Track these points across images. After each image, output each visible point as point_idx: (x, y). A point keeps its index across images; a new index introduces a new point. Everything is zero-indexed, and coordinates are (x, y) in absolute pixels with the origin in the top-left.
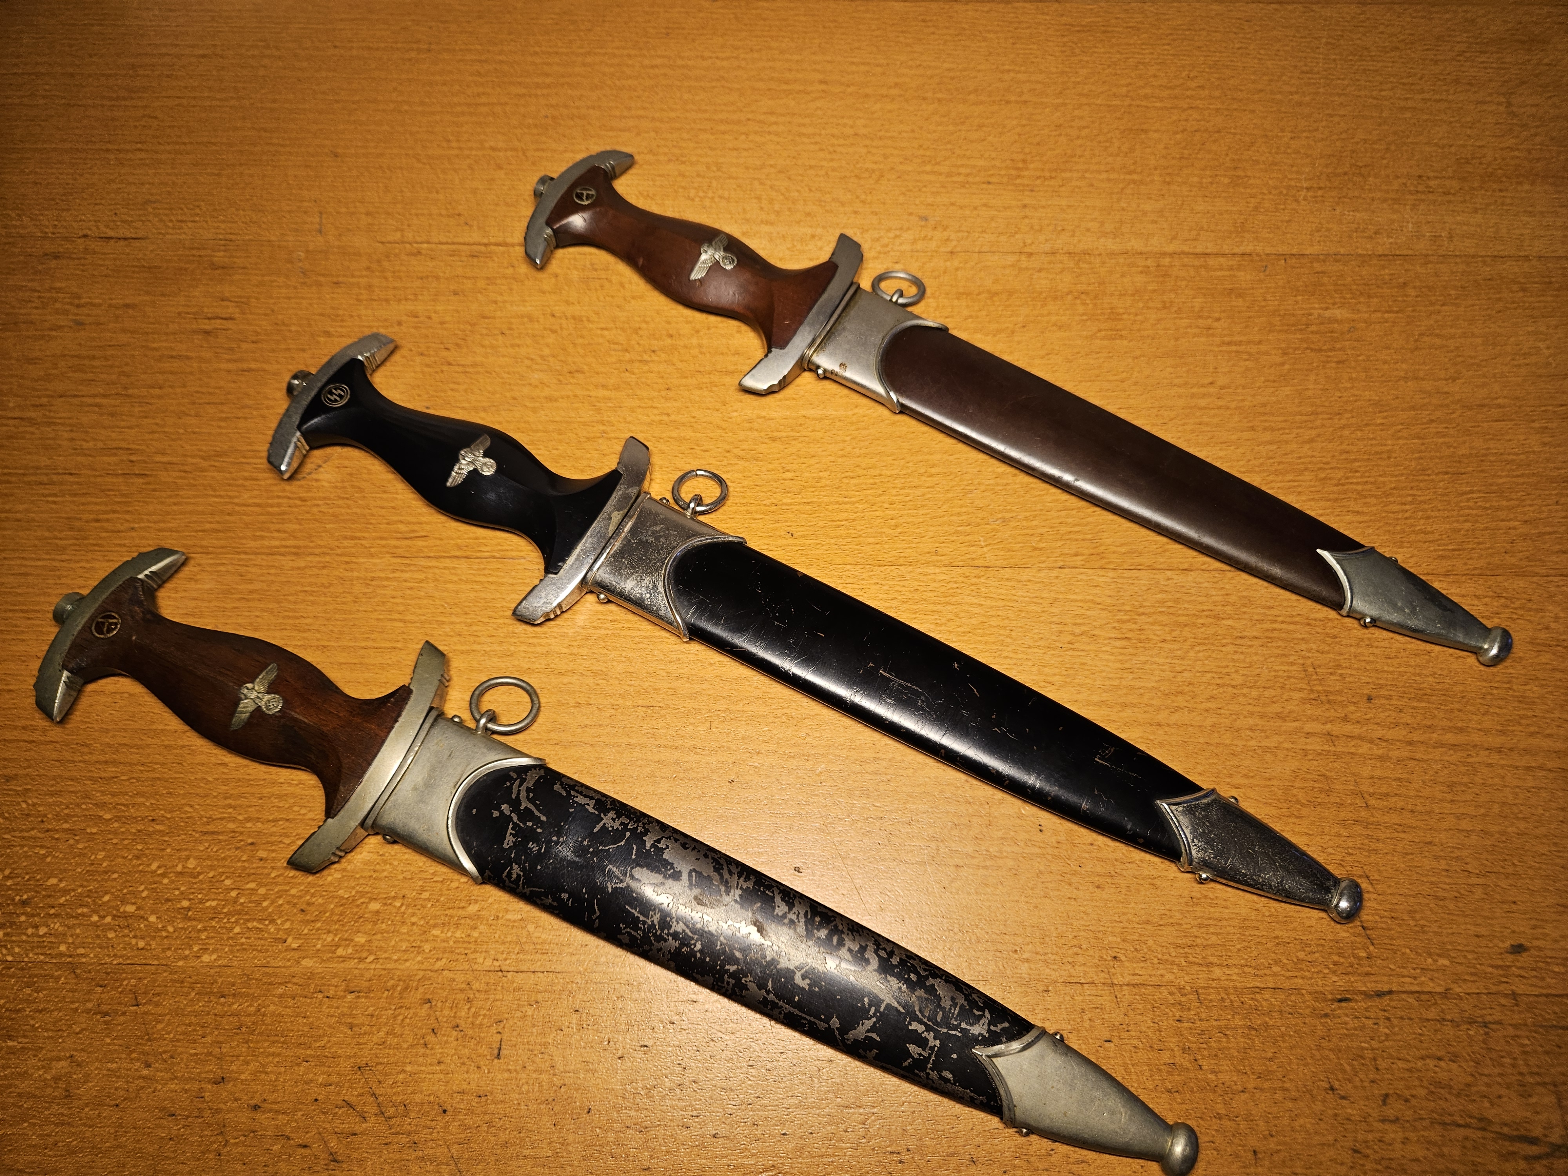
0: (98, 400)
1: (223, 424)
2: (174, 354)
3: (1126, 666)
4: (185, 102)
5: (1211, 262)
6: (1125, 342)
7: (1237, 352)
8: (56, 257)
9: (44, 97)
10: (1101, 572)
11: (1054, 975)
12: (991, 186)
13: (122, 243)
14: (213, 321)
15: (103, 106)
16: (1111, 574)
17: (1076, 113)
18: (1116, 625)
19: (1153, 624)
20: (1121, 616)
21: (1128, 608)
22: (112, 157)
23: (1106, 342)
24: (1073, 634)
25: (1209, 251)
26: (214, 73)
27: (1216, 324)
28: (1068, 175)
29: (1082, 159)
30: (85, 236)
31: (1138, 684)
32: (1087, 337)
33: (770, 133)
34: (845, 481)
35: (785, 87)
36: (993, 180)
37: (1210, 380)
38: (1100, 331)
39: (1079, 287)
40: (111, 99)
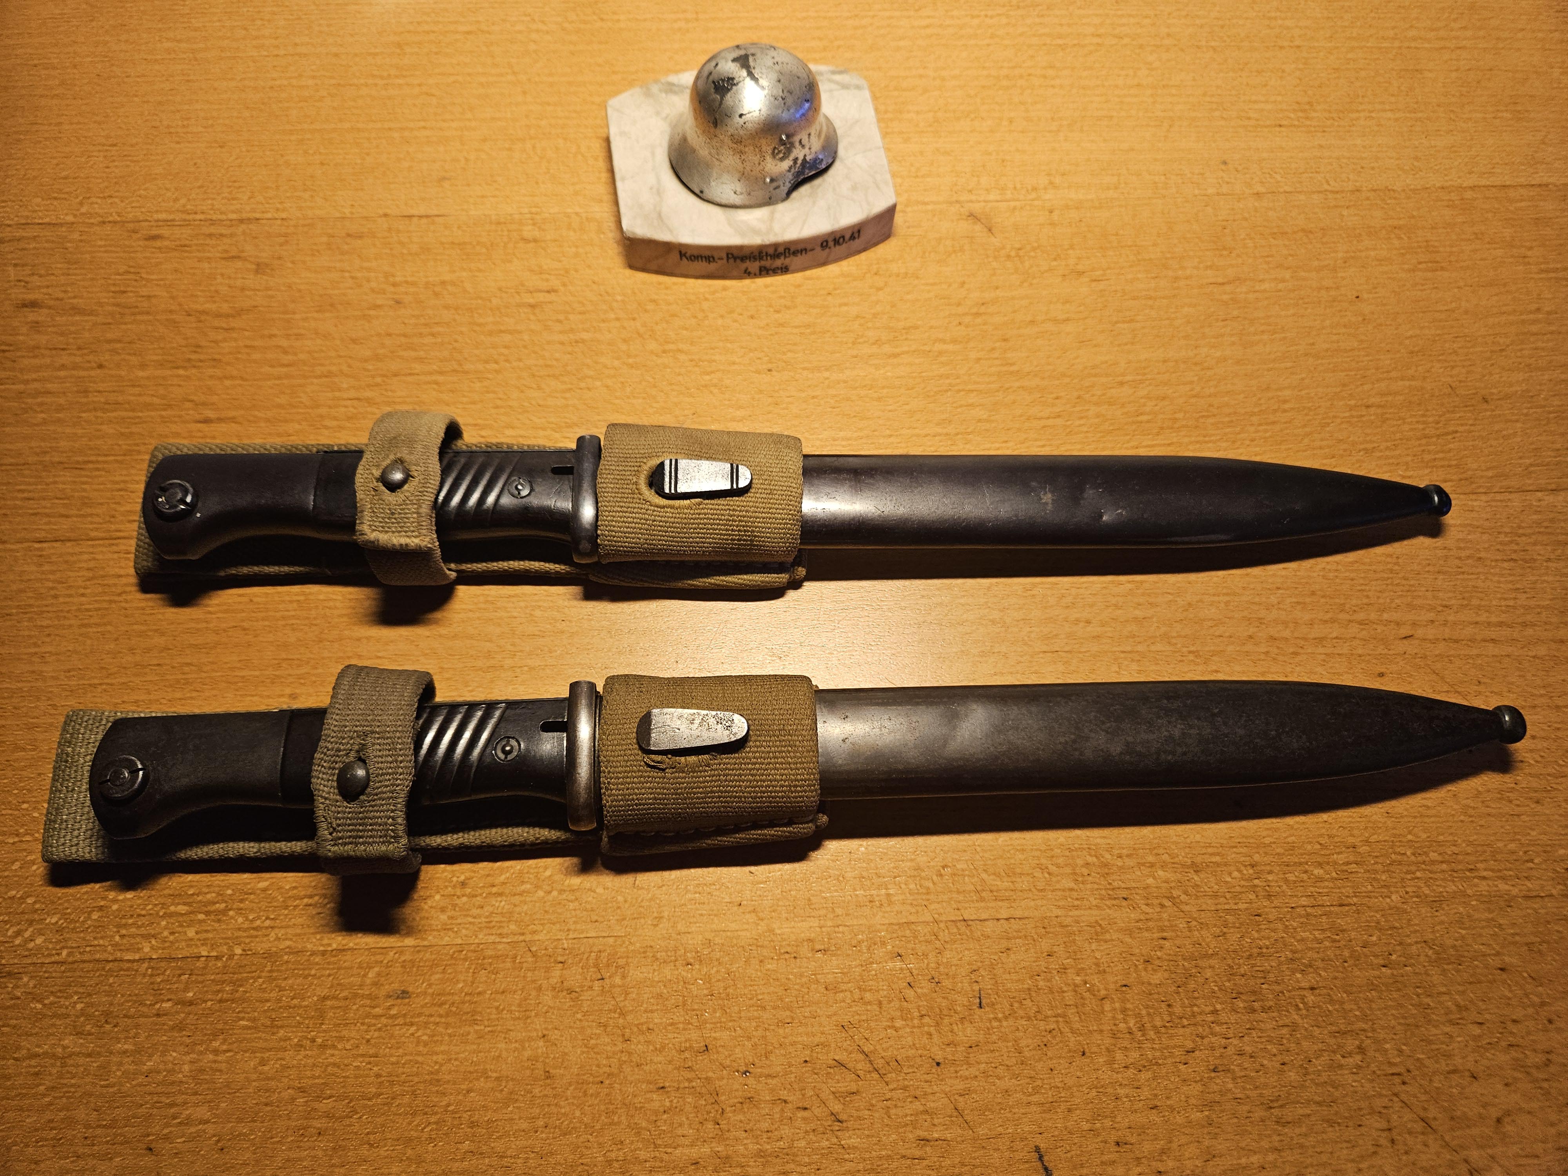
0: (434, 378)
1: (568, 395)
2: (502, 328)
3: (1518, 586)
4: (460, 78)
5: (1512, 193)
6: (1446, 274)
7: (1556, 278)
8: (361, 237)
9: (314, 77)
10: (1474, 497)
11: (1515, 891)
12: (1282, 129)
13: (424, 221)
14: (535, 294)
15: (376, 85)
16: (1484, 498)
17: (1350, 56)
18: (1499, 547)
19: (1535, 544)
20: (1502, 538)
21: (1507, 530)
22: (396, 135)
23: (1429, 275)
24: (1460, 558)
25: (1508, 183)
26: (484, 49)
27: (1529, 253)
28: (1354, 115)
29: (1366, 99)
30: (386, 215)
31: (1532, 603)
32: (1409, 270)
33: (1053, 86)
34: (1202, 420)
35: (1060, 42)
36: (1284, 123)
37: (1535, 306)
38: (1420, 263)
39: (1390, 222)
40: (382, 77)
